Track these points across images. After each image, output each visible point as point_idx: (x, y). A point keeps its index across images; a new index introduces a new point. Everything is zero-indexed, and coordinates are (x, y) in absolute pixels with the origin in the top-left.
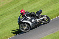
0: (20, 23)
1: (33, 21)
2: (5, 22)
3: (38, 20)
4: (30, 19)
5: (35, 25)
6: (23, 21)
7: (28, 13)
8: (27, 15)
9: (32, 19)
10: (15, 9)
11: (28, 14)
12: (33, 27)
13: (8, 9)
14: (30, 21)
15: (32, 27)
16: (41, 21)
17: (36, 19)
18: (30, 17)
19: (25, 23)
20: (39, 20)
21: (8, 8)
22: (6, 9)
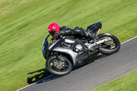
0: (48, 54)
1: (79, 47)
2: (35, 41)
3: (90, 46)
4: (71, 44)
5: (83, 58)
6: (55, 50)
7: (68, 29)
8: (66, 35)
9: (76, 43)
10: (57, 12)
11: (67, 31)
12: (79, 62)
13: (41, 11)
14: (71, 48)
15: (77, 63)
16: (98, 49)
17: (86, 44)
18: (71, 39)
19: (59, 53)
20: (92, 45)
21: (40, 9)
22: (37, 11)
